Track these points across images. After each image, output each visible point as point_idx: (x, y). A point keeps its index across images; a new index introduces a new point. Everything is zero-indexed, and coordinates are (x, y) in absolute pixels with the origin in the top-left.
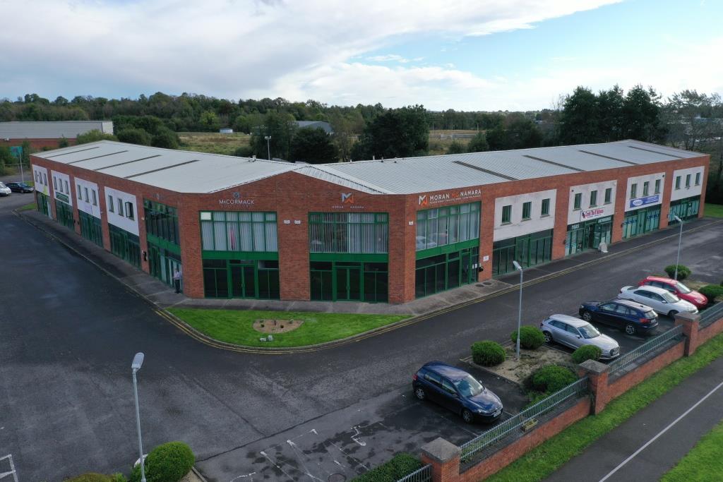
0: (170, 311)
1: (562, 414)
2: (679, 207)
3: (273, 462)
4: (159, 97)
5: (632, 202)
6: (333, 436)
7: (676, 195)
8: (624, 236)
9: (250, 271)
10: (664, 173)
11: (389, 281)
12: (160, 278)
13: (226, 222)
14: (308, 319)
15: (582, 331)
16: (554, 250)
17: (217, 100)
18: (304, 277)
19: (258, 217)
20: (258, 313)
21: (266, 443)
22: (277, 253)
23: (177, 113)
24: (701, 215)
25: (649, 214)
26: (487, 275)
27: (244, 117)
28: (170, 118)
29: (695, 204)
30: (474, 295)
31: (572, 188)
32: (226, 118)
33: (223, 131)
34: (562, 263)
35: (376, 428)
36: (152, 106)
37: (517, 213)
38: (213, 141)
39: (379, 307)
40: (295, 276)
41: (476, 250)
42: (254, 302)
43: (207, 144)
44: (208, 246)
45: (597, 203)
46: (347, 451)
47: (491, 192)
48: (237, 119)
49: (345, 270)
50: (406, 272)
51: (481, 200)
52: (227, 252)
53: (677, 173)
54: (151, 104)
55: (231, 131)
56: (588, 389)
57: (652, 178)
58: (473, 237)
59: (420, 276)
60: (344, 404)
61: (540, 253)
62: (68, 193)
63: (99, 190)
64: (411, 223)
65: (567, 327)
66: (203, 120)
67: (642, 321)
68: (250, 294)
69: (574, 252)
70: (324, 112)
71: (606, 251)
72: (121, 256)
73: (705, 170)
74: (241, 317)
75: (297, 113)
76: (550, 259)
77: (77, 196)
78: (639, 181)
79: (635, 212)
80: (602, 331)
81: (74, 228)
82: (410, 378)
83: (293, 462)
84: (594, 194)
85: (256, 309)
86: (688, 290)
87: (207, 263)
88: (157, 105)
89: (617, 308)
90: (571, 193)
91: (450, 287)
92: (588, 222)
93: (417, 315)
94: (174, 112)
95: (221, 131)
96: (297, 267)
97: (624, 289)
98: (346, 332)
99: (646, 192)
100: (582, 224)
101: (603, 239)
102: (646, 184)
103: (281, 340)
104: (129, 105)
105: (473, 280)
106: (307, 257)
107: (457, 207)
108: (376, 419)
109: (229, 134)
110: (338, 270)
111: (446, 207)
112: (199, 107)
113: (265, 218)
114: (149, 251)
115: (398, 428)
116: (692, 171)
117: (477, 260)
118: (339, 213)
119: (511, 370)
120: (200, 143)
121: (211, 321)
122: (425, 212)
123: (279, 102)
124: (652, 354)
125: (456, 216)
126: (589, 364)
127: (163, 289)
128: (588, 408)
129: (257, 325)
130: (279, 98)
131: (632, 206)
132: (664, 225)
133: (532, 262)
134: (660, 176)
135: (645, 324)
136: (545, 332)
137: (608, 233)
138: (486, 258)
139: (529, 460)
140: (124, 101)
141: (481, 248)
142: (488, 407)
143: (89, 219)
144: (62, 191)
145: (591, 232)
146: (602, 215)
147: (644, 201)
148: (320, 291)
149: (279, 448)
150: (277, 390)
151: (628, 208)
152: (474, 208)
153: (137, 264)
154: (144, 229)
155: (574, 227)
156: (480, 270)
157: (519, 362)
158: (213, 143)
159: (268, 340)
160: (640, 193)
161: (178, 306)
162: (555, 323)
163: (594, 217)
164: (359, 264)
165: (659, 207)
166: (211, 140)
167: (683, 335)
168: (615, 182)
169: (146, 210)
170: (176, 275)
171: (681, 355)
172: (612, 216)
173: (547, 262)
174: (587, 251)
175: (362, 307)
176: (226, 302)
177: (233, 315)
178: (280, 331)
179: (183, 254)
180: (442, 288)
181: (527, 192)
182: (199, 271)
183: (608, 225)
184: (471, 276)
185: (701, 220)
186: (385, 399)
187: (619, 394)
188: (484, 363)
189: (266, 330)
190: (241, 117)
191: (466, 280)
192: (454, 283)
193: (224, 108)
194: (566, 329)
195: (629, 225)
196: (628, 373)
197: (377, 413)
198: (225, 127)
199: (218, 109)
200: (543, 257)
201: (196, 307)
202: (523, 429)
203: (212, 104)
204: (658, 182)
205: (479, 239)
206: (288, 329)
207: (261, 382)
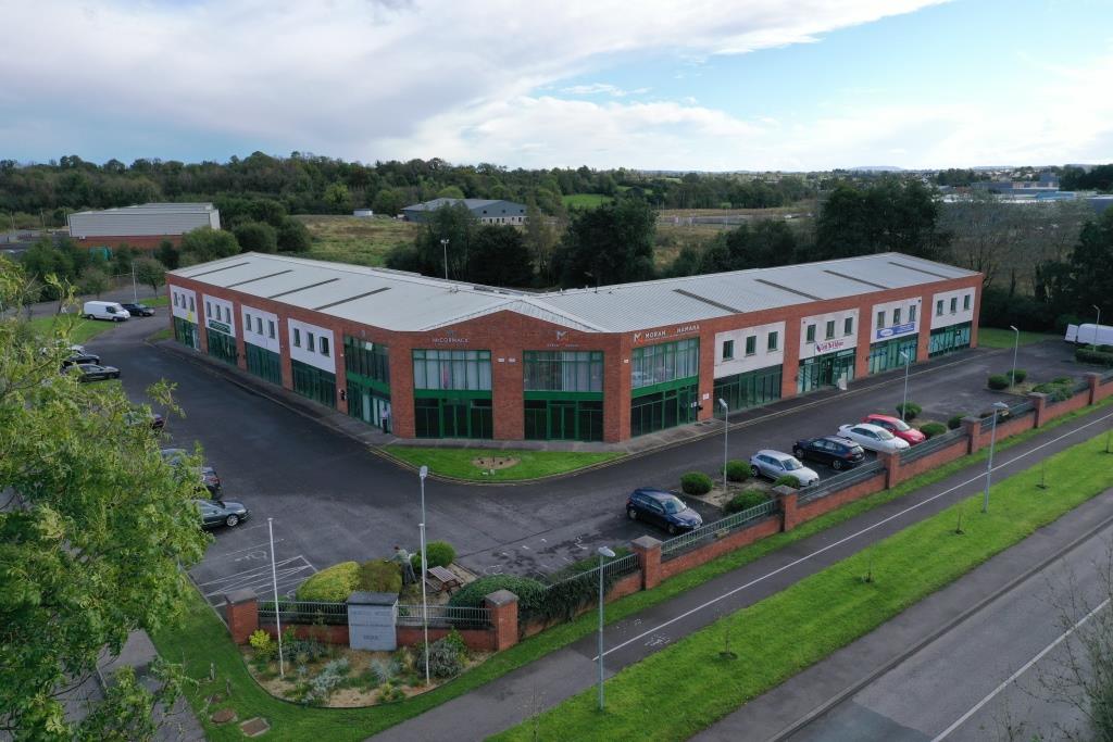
0: (386, 450)
1: (753, 528)
2: (942, 336)
3: (514, 559)
4: (259, 159)
5: (879, 332)
6: (560, 543)
7: (936, 323)
8: (870, 370)
9: (462, 410)
10: (920, 298)
11: (605, 420)
12: (362, 419)
13: (439, 360)
14: (525, 457)
15: (788, 465)
16: (784, 386)
17: (346, 165)
18: (518, 415)
19: (472, 356)
20: (473, 452)
21: (506, 547)
22: (491, 392)
23: (288, 185)
24: (973, 344)
25: (902, 346)
26: (707, 413)
27: (390, 192)
28: (279, 192)
29: (965, 334)
30: (692, 434)
31: (803, 320)
32: (362, 192)
33: (359, 214)
34: (794, 401)
35: (595, 538)
36: (250, 174)
37: (739, 348)
38: (352, 232)
39: (595, 445)
40: (509, 415)
41: (695, 387)
42: (467, 442)
43: (345, 236)
44: (419, 385)
45: (835, 334)
46: (572, 552)
47: (712, 326)
48: (378, 196)
49: (560, 409)
50: (622, 411)
51: (699, 337)
52: (440, 391)
53: (937, 297)
54: (250, 171)
55: (370, 213)
56: (778, 510)
57: (904, 305)
58: (691, 375)
59: (635, 414)
60: (567, 523)
61: (768, 389)
62: (229, 321)
63: (279, 322)
64: (626, 361)
65: (772, 461)
66: (329, 196)
67: (847, 455)
68: (463, 433)
69: (808, 389)
70: (504, 183)
71: (844, 389)
72: (308, 395)
73: (977, 291)
74: (459, 454)
75: (464, 185)
76: (780, 396)
77: (245, 325)
78: (888, 308)
79: (885, 344)
80: (805, 464)
81: (236, 363)
82: (624, 503)
83: (530, 559)
84: (831, 325)
85: (471, 448)
86: (908, 427)
87: (418, 402)
88: (258, 173)
89: (825, 444)
90: (802, 325)
91: (667, 426)
92: (824, 355)
93: (632, 453)
94: (283, 184)
95: (356, 212)
96: (511, 406)
97: (843, 428)
98: (564, 467)
99: (896, 320)
100: (817, 358)
101: (844, 375)
102: (897, 312)
103: (501, 474)
104: (217, 172)
105: (691, 419)
106: (521, 395)
107: (675, 343)
108: (597, 532)
109: (368, 217)
110: (553, 409)
111: (663, 344)
112: (319, 176)
113: (478, 355)
114: (348, 390)
115: (614, 538)
116: (960, 294)
117: (696, 398)
118: (554, 352)
119: (715, 498)
120: (335, 236)
121: (431, 459)
122: (641, 349)
123: (436, 165)
124: (848, 484)
125: (673, 352)
126: (780, 489)
127: (369, 429)
128: (778, 526)
129: (476, 462)
130: (435, 159)
131: (879, 336)
132: (923, 357)
133: (759, 400)
134: (916, 301)
135: (850, 458)
136: (754, 467)
137: (851, 368)
138: (706, 396)
139: (721, 561)
140: (207, 166)
141: (700, 385)
142: (690, 522)
143: (260, 353)
144: (219, 319)
145: (828, 367)
146: (842, 348)
147: (895, 331)
148: (534, 430)
149: (517, 552)
150: (506, 512)
151: (874, 339)
152: (692, 344)
153: (330, 404)
154: (343, 366)
155: (810, 361)
156: (701, 409)
157: (725, 491)
158: (353, 236)
159: (490, 475)
160: (889, 320)
161: (392, 445)
162: (762, 457)
163: (832, 350)
164: (574, 402)
165: (916, 336)
166: (349, 230)
167: (884, 469)
168: (857, 311)
169: (346, 346)
170: (383, 414)
171: (882, 487)
172: (855, 349)
173: (776, 400)
174: (824, 388)
175: (578, 446)
176: (438, 441)
177: (450, 453)
178: (500, 467)
179: (393, 393)
180: (659, 427)
181: (751, 325)
182: (411, 410)
183: (848, 360)
184: (690, 415)
185: (973, 352)
186: (603, 519)
187: (811, 517)
188: (693, 491)
189: (486, 465)
190: (384, 192)
191: (684, 419)
192: (671, 422)
193: (355, 176)
194: (771, 463)
195: (877, 359)
196: (819, 498)
197: (596, 529)
198: (361, 208)
199: (349, 178)
200: (771, 396)
201: (411, 446)
202: (716, 536)
203: (339, 171)
204: (913, 309)
205: (698, 376)
206: (506, 465)
207: (492, 507)
